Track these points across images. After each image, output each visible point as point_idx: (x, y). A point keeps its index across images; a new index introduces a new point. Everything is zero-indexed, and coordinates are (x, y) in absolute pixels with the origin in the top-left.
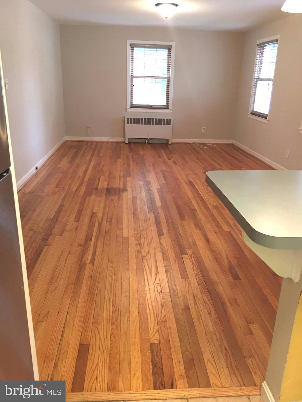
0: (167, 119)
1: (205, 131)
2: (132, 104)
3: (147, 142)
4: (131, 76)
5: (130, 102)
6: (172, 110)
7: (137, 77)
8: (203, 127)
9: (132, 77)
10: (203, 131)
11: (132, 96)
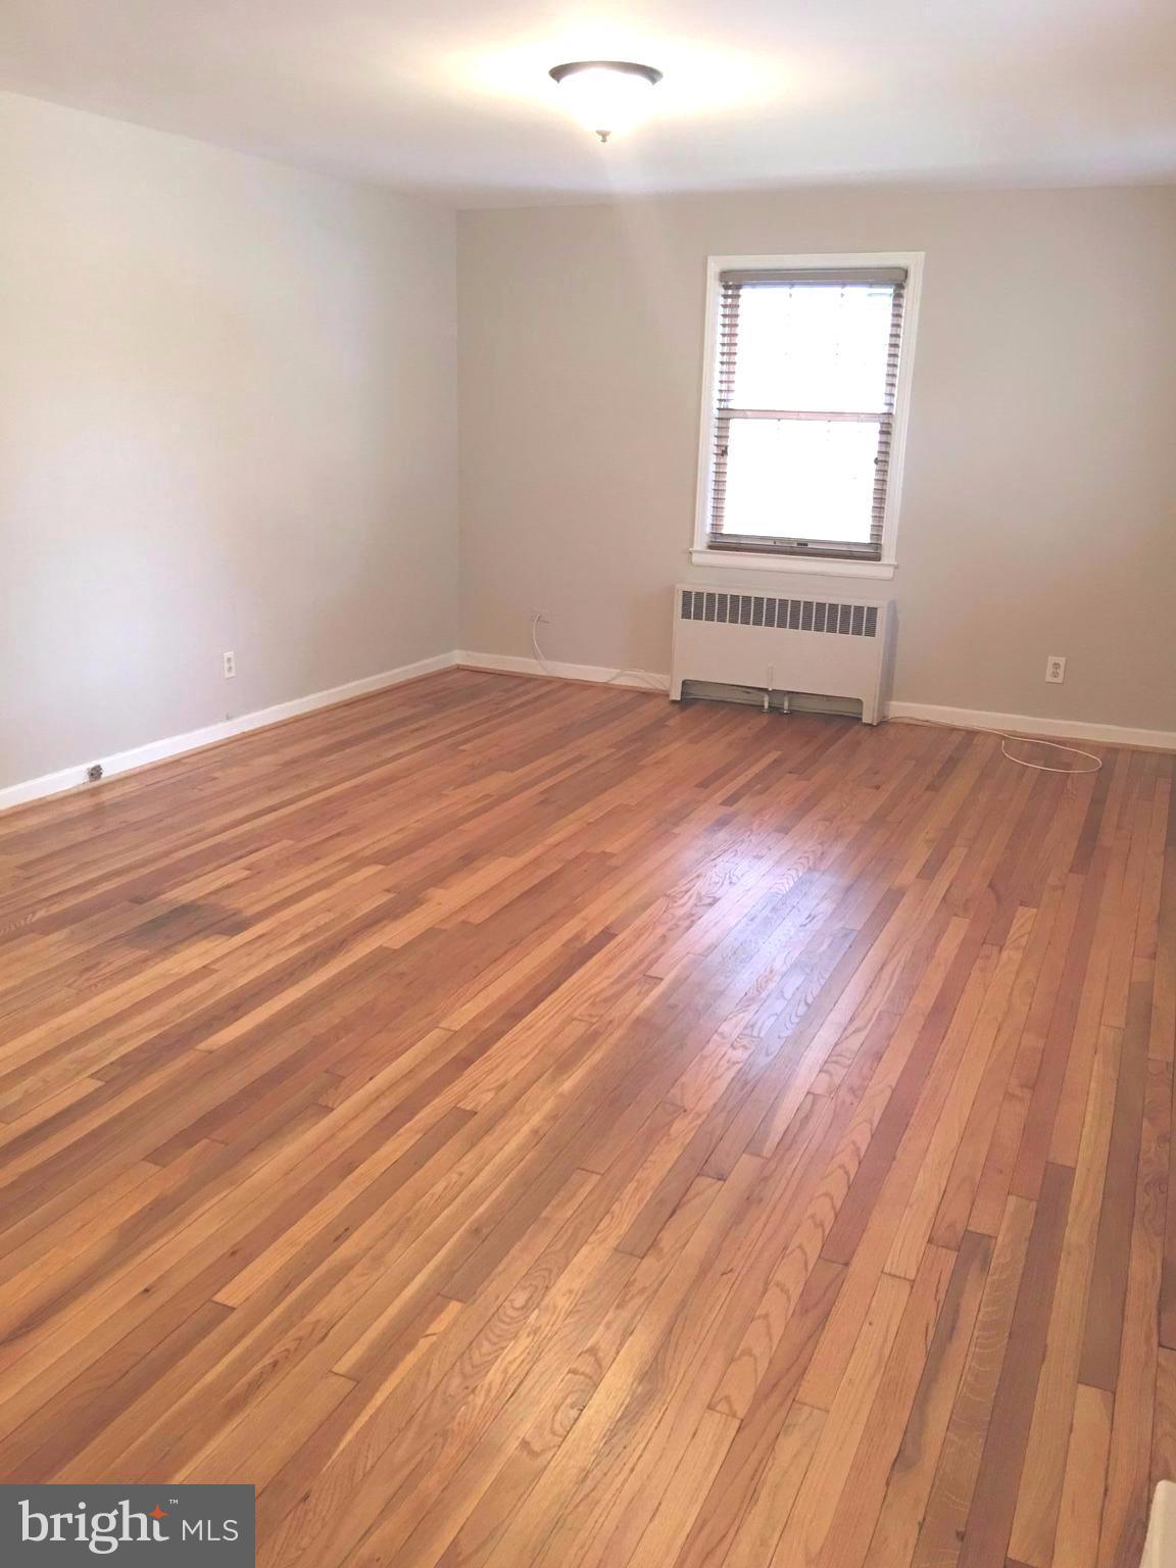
0: (859, 609)
1: (1059, 680)
2: (715, 534)
3: (766, 705)
4: (719, 409)
5: (709, 521)
6: (896, 567)
7: (743, 414)
8: (1052, 660)
9: (724, 414)
10: (1049, 678)
11: (718, 498)
